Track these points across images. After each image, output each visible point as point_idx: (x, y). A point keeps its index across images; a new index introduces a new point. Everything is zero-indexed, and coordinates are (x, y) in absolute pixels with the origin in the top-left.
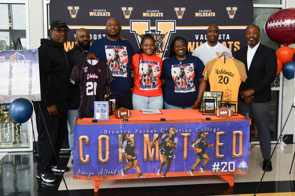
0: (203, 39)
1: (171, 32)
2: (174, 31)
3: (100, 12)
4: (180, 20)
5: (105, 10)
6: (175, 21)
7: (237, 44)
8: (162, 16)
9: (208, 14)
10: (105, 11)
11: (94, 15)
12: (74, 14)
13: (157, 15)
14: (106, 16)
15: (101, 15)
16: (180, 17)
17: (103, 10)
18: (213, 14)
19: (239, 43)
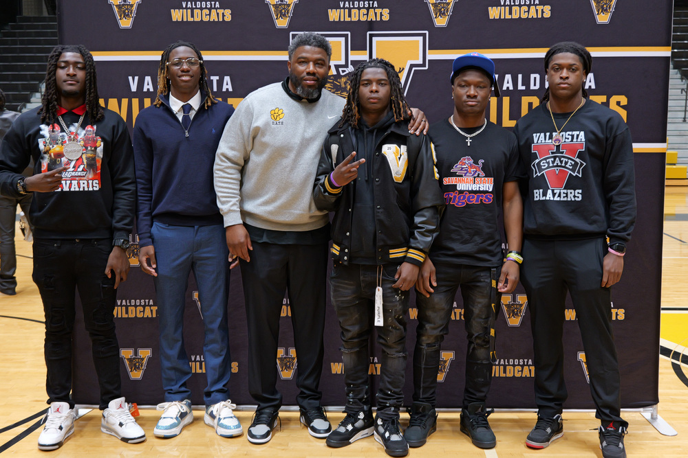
0: (511, 88)
1: (412, 66)
2: (424, 65)
3: (201, 9)
4: (441, 29)
5: (215, 4)
6: (427, 32)
7: (618, 103)
8: (386, 17)
9: (528, 11)
10: (218, 5)
11: (185, 20)
12: (127, 16)
13: (372, 17)
14: (221, 20)
15: (206, 19)
16: (441, 22)
17: (211, 4)
18: (543, 12)
19: (624, 100)
